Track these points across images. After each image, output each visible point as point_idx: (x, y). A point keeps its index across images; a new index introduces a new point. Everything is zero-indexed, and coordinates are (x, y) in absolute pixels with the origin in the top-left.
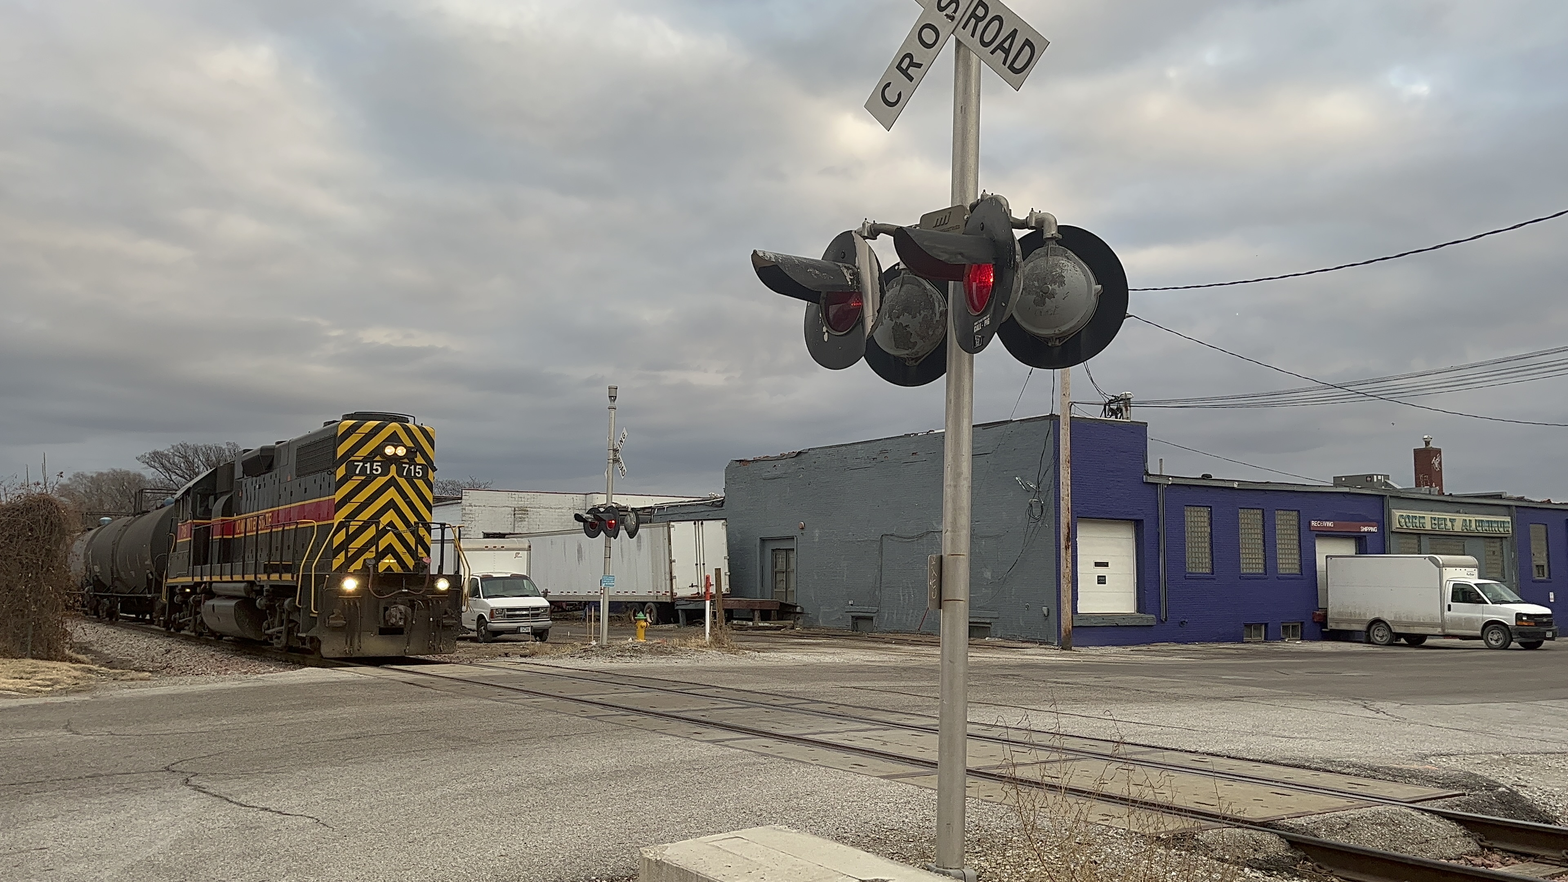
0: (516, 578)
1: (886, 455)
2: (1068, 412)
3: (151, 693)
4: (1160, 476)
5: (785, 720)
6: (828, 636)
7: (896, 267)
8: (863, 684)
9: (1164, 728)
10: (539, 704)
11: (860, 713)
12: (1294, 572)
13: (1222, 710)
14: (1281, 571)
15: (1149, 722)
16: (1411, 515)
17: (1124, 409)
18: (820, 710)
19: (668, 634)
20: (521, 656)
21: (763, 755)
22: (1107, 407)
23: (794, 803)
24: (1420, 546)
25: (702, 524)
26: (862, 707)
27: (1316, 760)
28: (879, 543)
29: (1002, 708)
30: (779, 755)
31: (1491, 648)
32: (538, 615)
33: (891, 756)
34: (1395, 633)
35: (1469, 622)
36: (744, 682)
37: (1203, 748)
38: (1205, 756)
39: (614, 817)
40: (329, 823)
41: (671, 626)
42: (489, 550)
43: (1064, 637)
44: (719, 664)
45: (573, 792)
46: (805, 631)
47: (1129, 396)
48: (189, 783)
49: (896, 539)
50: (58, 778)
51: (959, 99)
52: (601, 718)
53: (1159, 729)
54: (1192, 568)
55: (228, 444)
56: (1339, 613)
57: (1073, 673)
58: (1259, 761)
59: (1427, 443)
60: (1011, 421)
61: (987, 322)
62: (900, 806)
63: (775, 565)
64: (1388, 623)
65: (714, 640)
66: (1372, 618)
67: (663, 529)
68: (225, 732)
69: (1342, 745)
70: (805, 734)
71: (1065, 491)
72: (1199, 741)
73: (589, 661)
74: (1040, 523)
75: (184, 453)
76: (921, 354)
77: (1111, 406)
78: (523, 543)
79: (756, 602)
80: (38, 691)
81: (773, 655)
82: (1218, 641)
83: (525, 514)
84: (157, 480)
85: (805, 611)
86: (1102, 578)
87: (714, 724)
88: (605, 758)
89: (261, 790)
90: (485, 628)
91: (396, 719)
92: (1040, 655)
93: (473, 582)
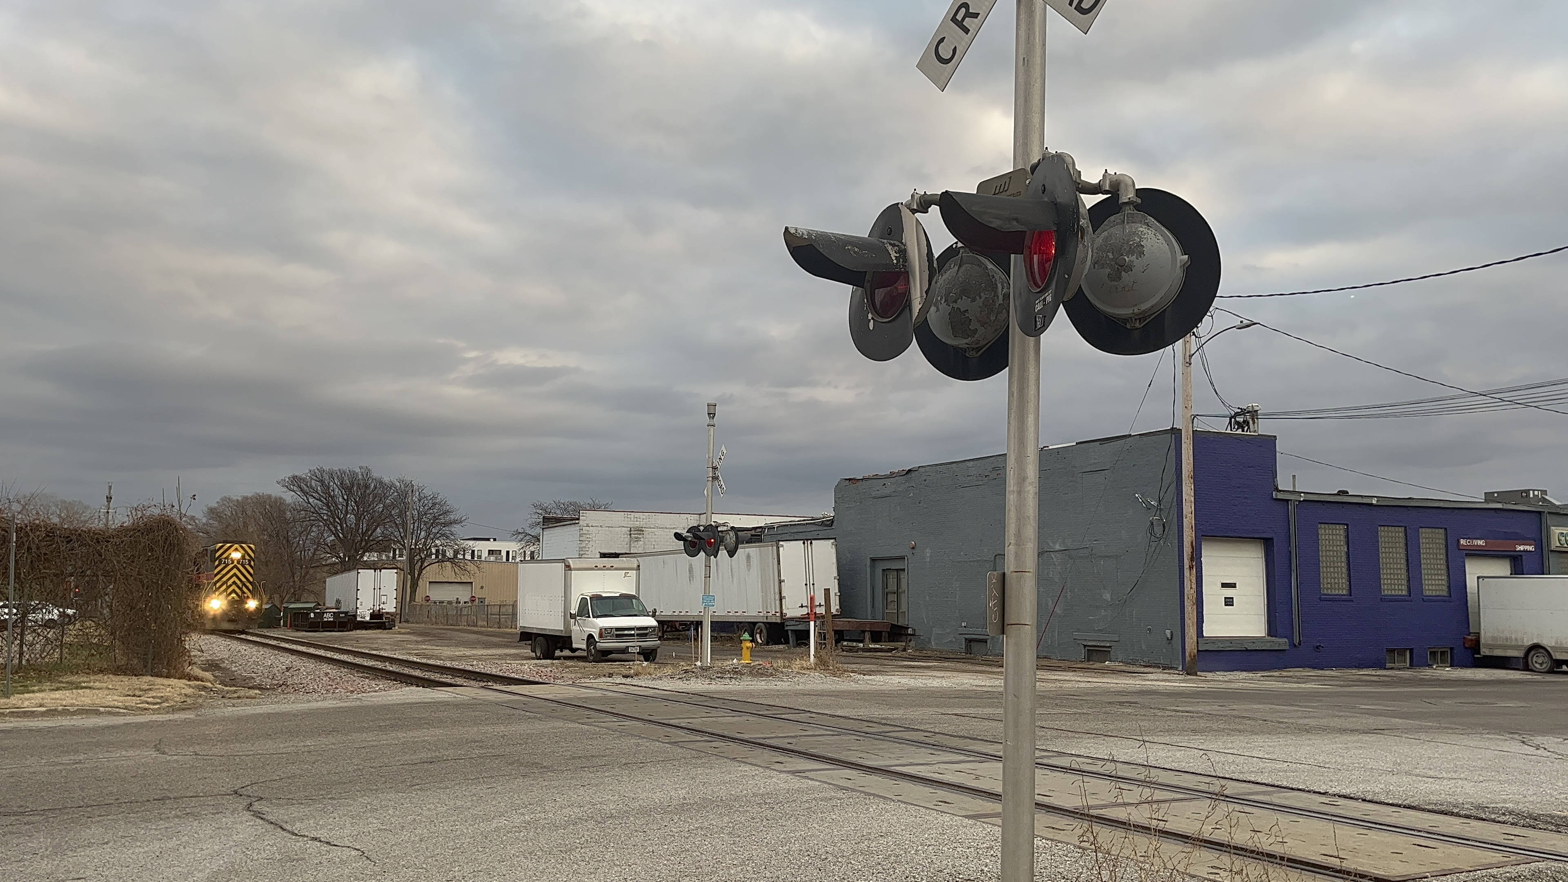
0: (626, 597)
1: (999, 472)
2: (1191, 425)
4: (1293, 492)
5: (875, 749)
6: (939, 659)
7: (954, 246)
8: (966, 711)
9: (1291, 765)
10: (624, 728)
11: (956, 742)
12: (1441, 593)
13: (1359, 744)
14: (1427, 593)
15: (1275, 757)
17: (1251, 422)
18: (915, 739)
19: (773, 654)
20: (624, 677)
21: (843, 788)
22: (1233, 420)
25: (811, 543)
26: (960, 737)
27: (1466, 806)
28: (992, 564)
29: (1112, 739)
30: (861, 789)
32: (646, 635)
34: (1556, 660)
36: (841, 707)
37: (1334, 789)
38: (1336, 799)
39: (668, 858)
40: (373, 856)
41: (781, 646)
42: (598, 570)
43: (1189, 662)
44: (820, 687)
45: (632, 827)
46: (917, 654)
47: (1256, 408)
48: (251, 809)
50: (126, 801)
51: (1022, 51)
52: (685, 745)
53: (1285, 765)
54: (1327, 589)
55: (361, 468)
56: (1494, 638)
57: (1195, 700)
58: (1399, 806)
60: (1130, 436)
61: (1049, 299)
62: (981, 852)
63: (885, 585)
64: (1549, 649)
65: (819, 662)
66: (1531, 643)
67: (772, 549)
68: (305, 753)
69: (1497, 787)
70: (892, 766)
71: (1188, 508)
72: (1331, 781)
73: (688, 682)
74: (1162, 542)
75: (321, 477)
76: (982, 343)
77: (1237, 419)
78: (633, 562)
79: (865, 623)
80: (146, 709)
81: (878, 678)
82: (1359, 667)
83: (640, 534)
84: (297, 503)
85: (917, 634)
86: (1229, 600)
87: (799, 753)
88: (675, 789)
89: (318, 818)
90: (595, 648)
91: (475, 742)
92: (1163, 681)
93: (584, 601)
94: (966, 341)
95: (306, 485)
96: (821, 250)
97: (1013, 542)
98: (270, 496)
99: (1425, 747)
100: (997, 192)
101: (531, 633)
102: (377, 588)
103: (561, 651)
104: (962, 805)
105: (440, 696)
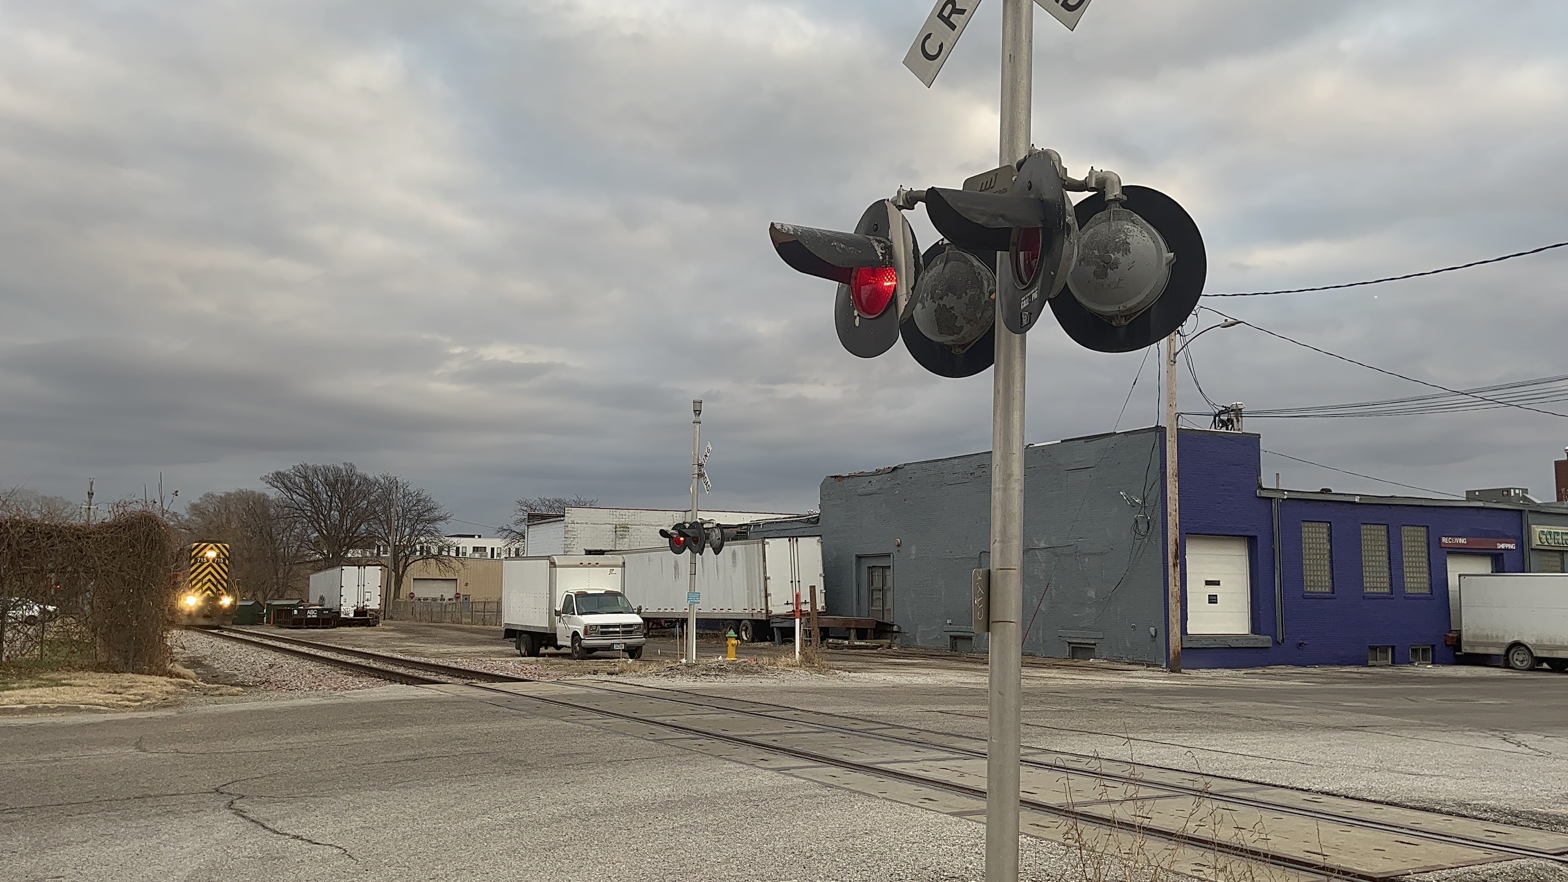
0: (611, 594)
1: (984, 469)
2: (1175, 422)
4: (1277, 490)
5: (860, 746)
6: (924, 656)
8: (951, 708)
9: (1274, 762)
10: (609, 725)
11: (940, 740)
12: (1423, 591)
13: (1341, 741)
14: (1409, 591)
15: (1258, 754)
16: (1552, 531)
17: (1235, 421)
18: (900, 736)
19: (758, 652)
20: (608, 674)
21: (828, 786)
22: (1217, 418)
23: (849, 843)
24: (1563, 563)
25: (797, 540)
26: (945, 734)
27: (1449, 803)
28: (977, 561)
29: (1096, 736)
30: (846, 786)
32: (631, 632)
33: (966, 789)
34: (1537, 657)
36: (826, 704)
37: (1317, 786)
38: (1319, 796)
40: (356, 855)
41: (767, 644)
42: (583, 567)
43: (1173, 659)
44: (805, 684)
46: (902, 651)
47: (1240, 407)
48: (232, 807)
51: (1008, 47)
52: (669, 742)
53: (1269, 762)
54: (1310, 586)
55: (345, 464)
56: (1474, 636)
57: (1180, 698)
58: (1381, 803)
60: (1115, 433)
61: (1035, 296)
62: (965, 850)
63: (871, 582)
64: (1529, 646)
65: (804, 660)
66: (1512, 640)
67: (758, 546)
68: (287, 751)
69: (1478, 784)
70: (878, 763)
71: (1173, 506)
72: (1314, 778)
73: (673, 680)
74: (1146, 540)
75: (304, 473)
76: (968, 340)
77: (1222, 417)
78: (619, 559)
79: (850, 620)
80: (127, 706)
81: (864, 675)
82: (1341, 664)
83: (626, 531)
84: (280, 500)
85: (902, 631)
86: (1213, 598)
87: (784, 750)
88: (660, 786)
89: (300, 816)
90: (580, 645)
91: (459, 739)
92: (1146, 678)
93: (568, 598)
94: (952, 338)
95: (290, 481)
96: (807, 246)
97: (998, 539)
98: (253, 493)
99: (1407, 744)
100: (983, 189)
101: (516, 630)
102: (361, 585)
103: (546, 648)
104: (947, 802)
105: (424, 693)
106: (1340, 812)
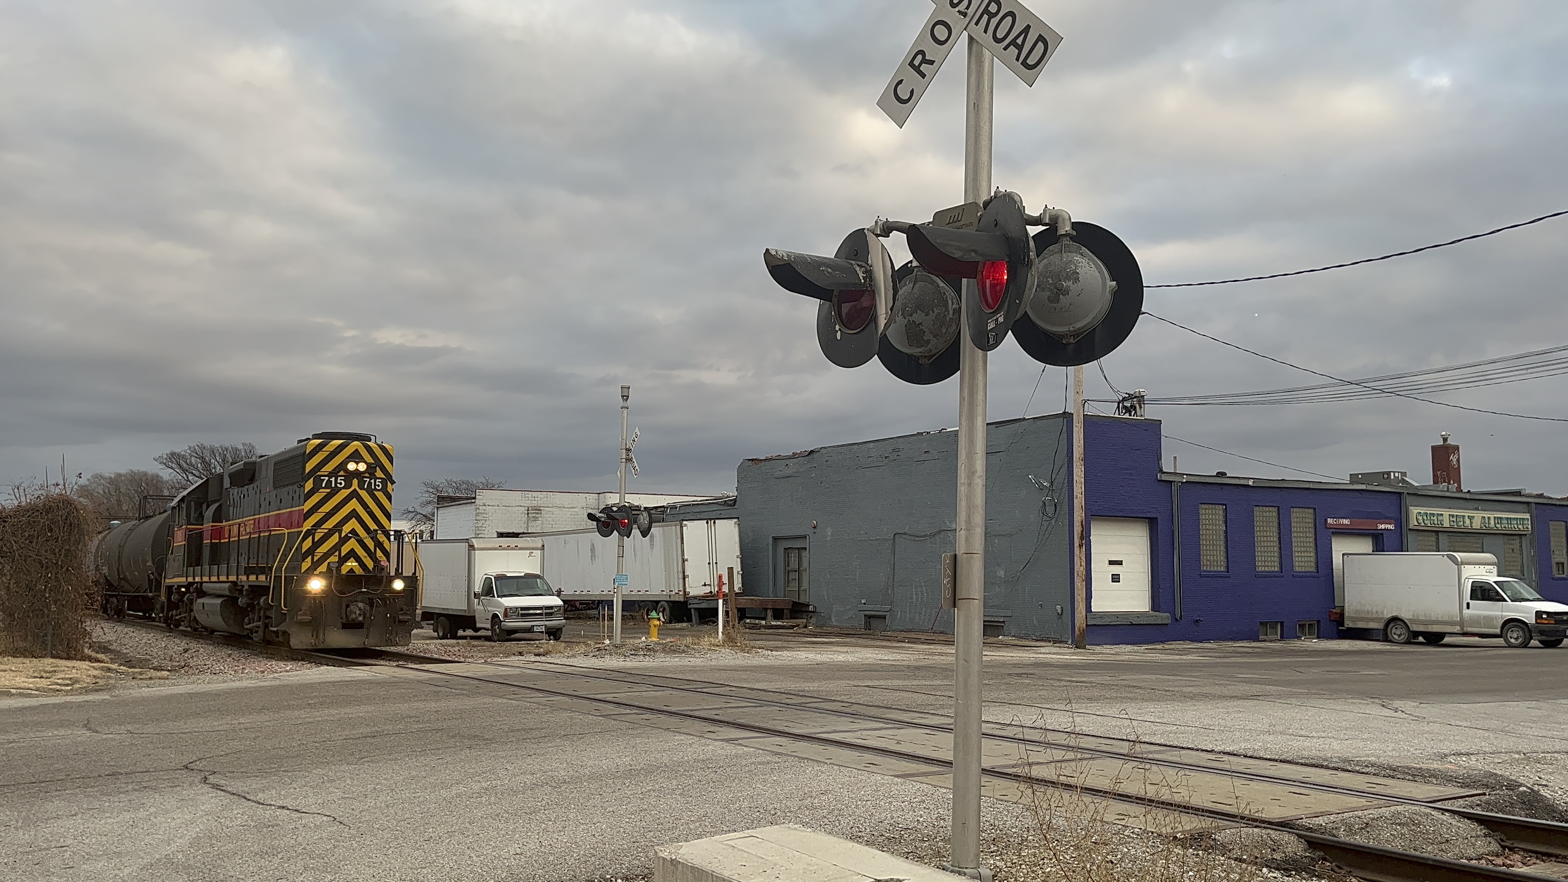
0: (530, 577)
1: (898, 453)
2: (1082, 409)
3: (169, 692)
4: (1175, 474)
5: (799, 718)
6: (840, 635)
7: (909, 265)
8: (876, 683)
9: (1179, 727)
10: (553, 702)
11: (874, 711)
12: (1310, 570)
13: (1238, 709)
14: (1298, 569)
15: (1165, 721)
16: (1428, 512)
17: (1138, 407)
18: (833, 708)
19: (681, 633)
20: (536, 655)
21: (777, 754)
22: (1121, 404)
23: (807, 802)
24: (1438, 543)
25: (714, 523)
26: (876, 706)
27: (1334, 760)
28: (891, 542)
29: (1017, 706)
30: (794, 754)
31: (1511, 646)
32: (551, 614)
33: (905, 754)
34: (1413, 631)
35: (1488, 620)
36: (758, 681)
37: (1219, 748)
38: (1221, 755)
39: (629, 816)
40: (346, 821)
41: (684, 624)
42: (502, 550)
43: (1078, 636)
44: (732, 663)
45: (587, 791)
46: (818, 630)
47: (1143, 394)
48: (207, 782)
49: (908, 537)
50: (78, 776)
51: (972, 97)
52: (615, 717)
53: (1175, 728)
54: (1206, 566)
55: (244, 444)
56: (1357, 611)
57: (1088, 671)
58: (1276, 760)
59: (1445, 440)
60: (1024, 419)
61: (1001, 320)
62: (914, 805)
63: (787, 563)
64: (1406, 621)
65: (726, 639)
66: (1390, 616)
67: (676, 530)
68: (243, 730)
69: (1361, 744)
70: (819, 733)
71: (1079, 489)
72: (1216, 740)
73: (603, 660)
74: (1053, 521)
75: (201, 454)
76: (934, 352)
77: (1125, 404)
78: (538, 542)
79: (768, 601)
81: (785, 653)
82: (1233, 639)
83: (538, 513)
84: (175, 481)
85: (818, 610)
86: (1116, 577)
87: (728, 723)
88: (619, 757)
89: (278, 789)
90: (500, 627)
91: (411, 717)
92: (1054, 654)
93: (488, 581)
94: (920, 350)
95: (186, 462)
96: (798, 270)
97: (964, 528)
98: (146, 474)
99: (1296, 711)
100: (951, 221)
101: (433, 613)
103: (464, 631)
104: (889, 766)
105: (358, 675)
106: (1241, 769)
